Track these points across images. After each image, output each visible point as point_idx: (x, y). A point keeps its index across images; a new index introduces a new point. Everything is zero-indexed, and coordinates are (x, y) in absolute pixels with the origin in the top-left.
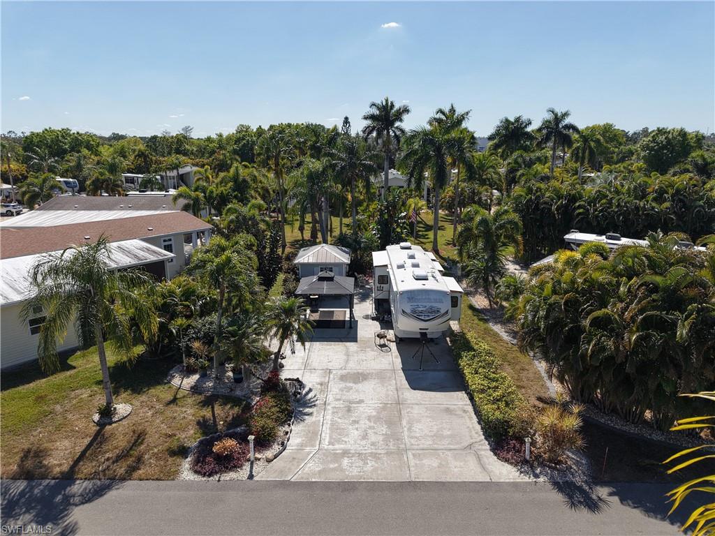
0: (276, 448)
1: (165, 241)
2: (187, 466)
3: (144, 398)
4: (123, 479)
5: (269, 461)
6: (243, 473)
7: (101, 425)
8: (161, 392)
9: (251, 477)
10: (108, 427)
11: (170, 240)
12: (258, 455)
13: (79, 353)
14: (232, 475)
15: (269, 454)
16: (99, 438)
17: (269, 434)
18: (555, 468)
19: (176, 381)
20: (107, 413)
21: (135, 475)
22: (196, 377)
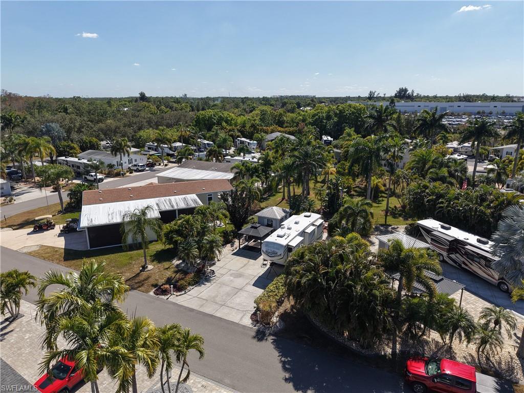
0: (183, 292)
1: (209, 195)
2: (154, 290)
3: (160, 265)
4: (135, 289)
5: (177, 296)
6: (166, 297)
7: (141, 271)
8: (166, 264)
9: (168, 299)
10: (142, 272)
11: (211, 195)
12: (175, 293)
13: (154, 243)
14: (163, 297)
15: (179, 294)
16: (138, 275)
17: (183, 287)
18: (264, 326)
19: (174, 261)
20: (144, 267)
21: (138, 289)
22: (181, 261)
